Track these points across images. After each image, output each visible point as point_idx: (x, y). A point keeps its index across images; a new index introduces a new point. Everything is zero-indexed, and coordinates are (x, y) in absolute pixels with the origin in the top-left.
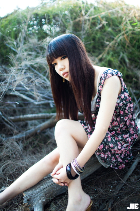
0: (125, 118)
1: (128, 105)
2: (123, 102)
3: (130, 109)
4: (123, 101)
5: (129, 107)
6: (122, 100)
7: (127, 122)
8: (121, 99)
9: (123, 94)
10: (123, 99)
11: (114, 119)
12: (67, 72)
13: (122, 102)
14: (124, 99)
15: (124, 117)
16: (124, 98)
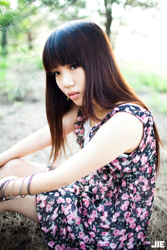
0: (123, 195)
1: (141, 177)
2: (132, 169)
3: (141, 186)
4: (134, 168)
5: (140, 182)
6: (132, 165)
7: (123, 203)
8: (132, 162)
9: (140, 157)
10: (134, 164)
11: (111, 187)
12: (78, 93)
13: (132, 167)
14: (136, 165)
15: (124, 193)
16: (137, 163)
